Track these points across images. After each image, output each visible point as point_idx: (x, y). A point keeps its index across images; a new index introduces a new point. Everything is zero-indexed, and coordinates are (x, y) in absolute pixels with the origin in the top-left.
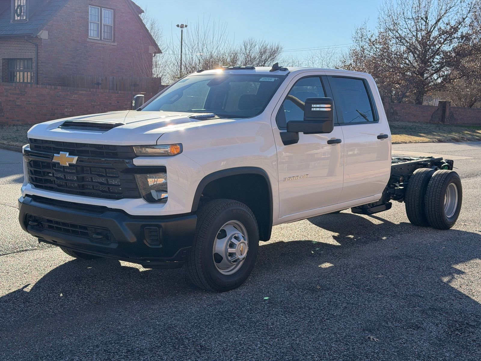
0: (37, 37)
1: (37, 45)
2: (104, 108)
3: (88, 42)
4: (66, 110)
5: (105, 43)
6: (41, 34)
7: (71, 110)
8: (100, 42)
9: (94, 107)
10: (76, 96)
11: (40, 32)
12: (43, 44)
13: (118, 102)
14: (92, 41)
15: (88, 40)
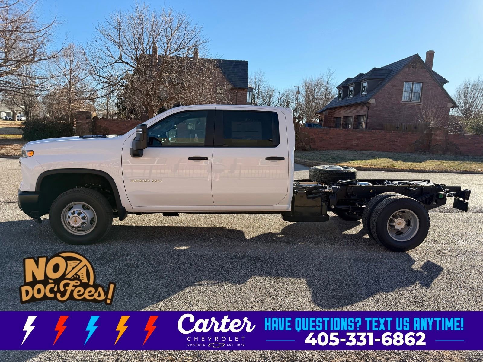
0: (368, 103)
1: (368, 107)
2: (381, 141)
3: (402, 103)
4: (354, 142)
5: (414, 103)
6: (370, 101)
7: (357, 142)
8: (410, 103)
9: (373, 141)
10: (361, 134)
11: (370, 100)
12: (371, 106)
13: (391, 138)
14: (404, 102)
15: (401, 102)
